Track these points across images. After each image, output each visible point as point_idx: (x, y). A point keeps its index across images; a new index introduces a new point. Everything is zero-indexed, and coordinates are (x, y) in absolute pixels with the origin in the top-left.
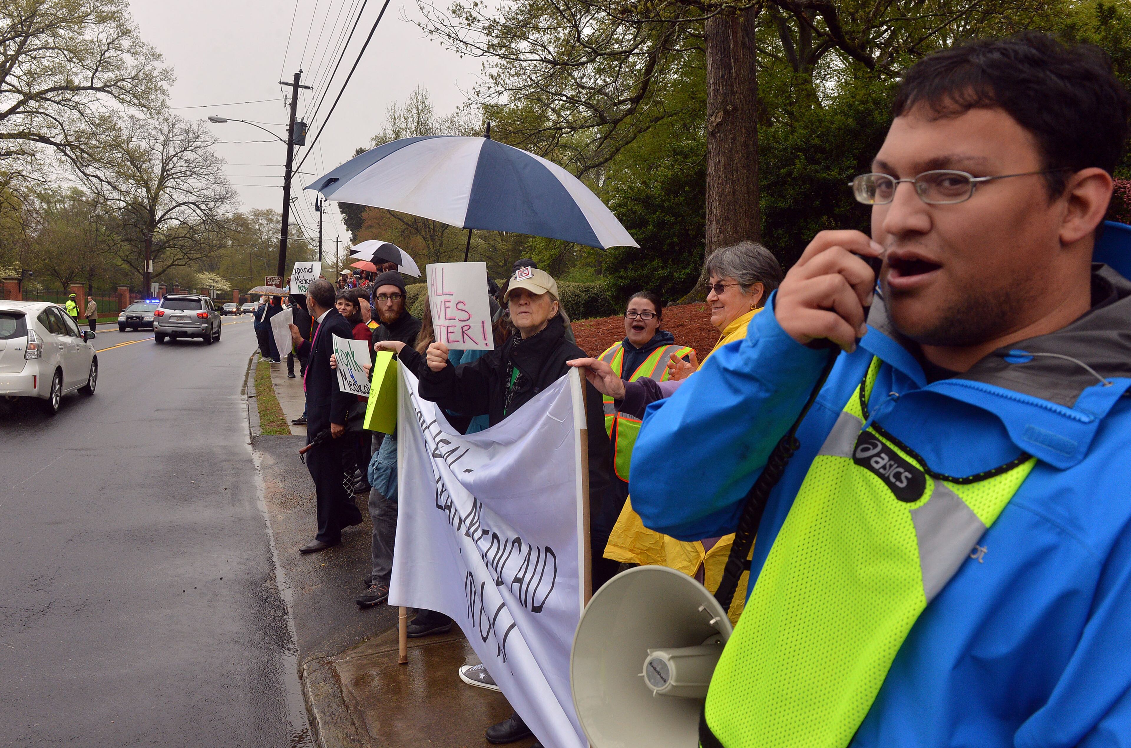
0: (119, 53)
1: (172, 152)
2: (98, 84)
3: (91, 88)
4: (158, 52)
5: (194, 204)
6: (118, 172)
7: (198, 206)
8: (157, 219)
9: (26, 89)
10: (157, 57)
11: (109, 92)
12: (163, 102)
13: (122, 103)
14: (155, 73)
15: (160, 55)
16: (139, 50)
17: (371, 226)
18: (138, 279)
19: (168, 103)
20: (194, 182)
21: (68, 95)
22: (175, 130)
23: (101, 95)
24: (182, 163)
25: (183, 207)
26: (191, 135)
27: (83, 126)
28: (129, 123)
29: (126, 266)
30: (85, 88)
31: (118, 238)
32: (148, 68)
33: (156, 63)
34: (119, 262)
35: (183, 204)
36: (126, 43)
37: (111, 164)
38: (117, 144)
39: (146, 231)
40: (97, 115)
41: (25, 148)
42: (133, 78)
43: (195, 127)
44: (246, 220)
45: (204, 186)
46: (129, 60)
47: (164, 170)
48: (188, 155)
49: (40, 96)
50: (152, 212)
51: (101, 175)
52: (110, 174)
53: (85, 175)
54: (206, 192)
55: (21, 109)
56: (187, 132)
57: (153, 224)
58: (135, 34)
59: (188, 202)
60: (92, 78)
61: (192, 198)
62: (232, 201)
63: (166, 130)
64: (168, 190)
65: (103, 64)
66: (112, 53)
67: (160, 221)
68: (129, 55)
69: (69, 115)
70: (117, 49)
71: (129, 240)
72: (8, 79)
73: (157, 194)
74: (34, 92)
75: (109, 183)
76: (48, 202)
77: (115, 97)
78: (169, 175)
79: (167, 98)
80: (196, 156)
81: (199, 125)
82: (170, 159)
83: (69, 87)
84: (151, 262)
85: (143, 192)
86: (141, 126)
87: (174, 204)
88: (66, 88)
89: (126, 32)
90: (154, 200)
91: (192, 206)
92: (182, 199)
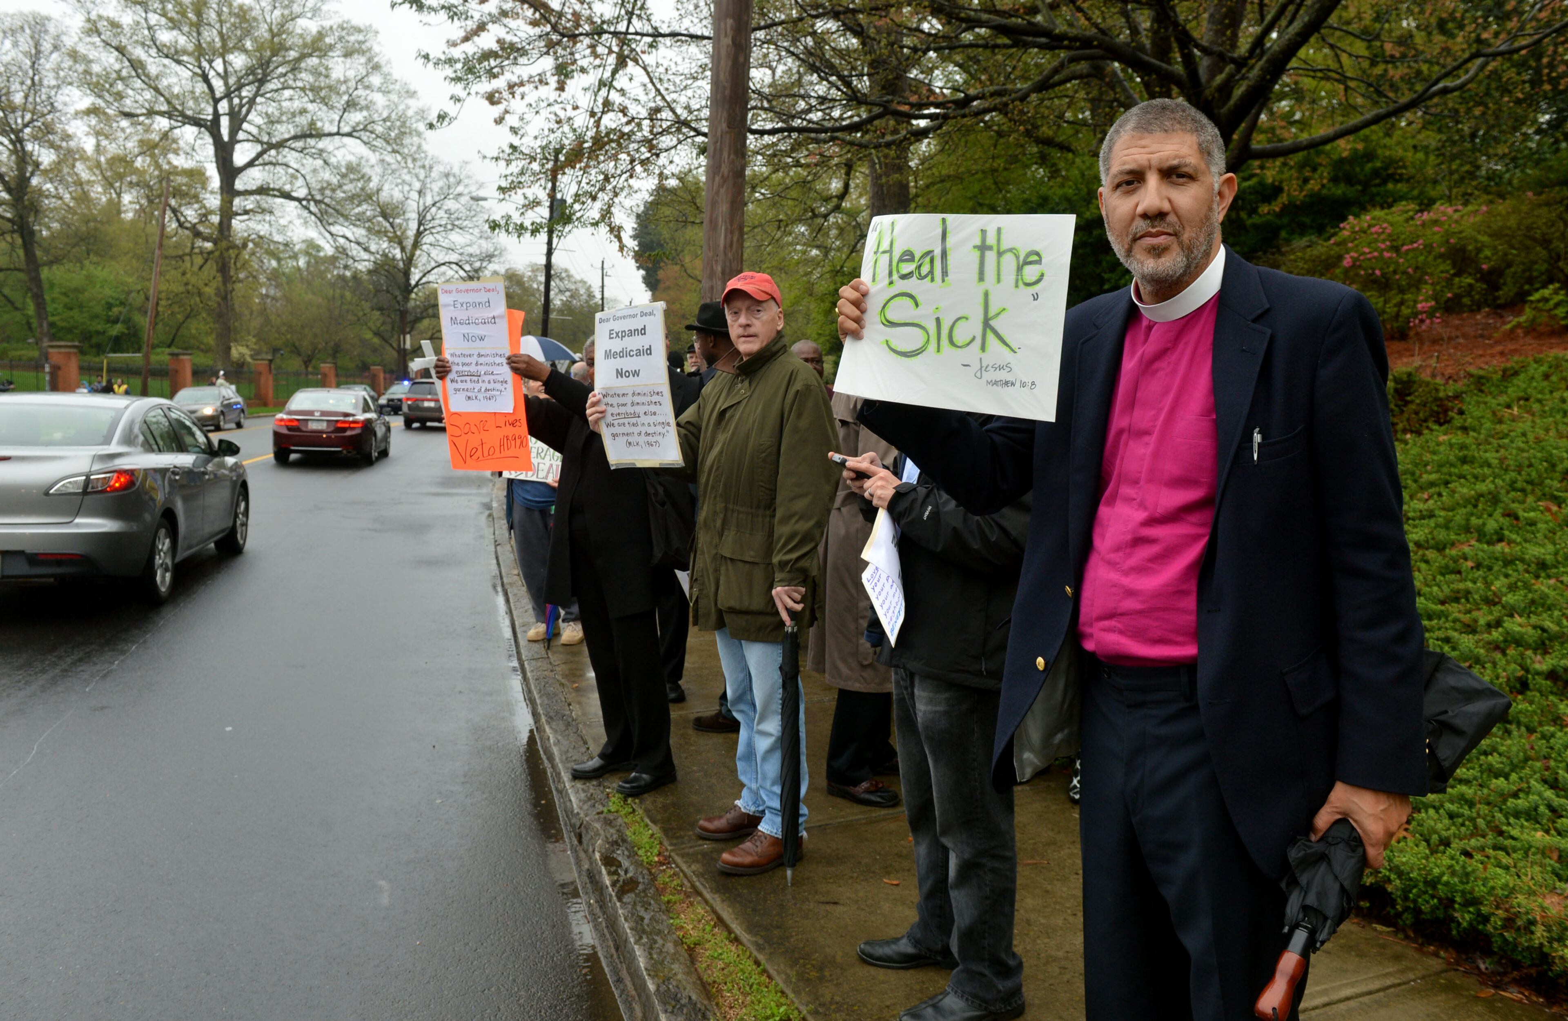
0: (368, 92)
1: (429, 201)
2: (346, 129)
3: (338, 134)
4: (412, 88)
5: (457, 264)
6: (369, 230)
7: (461, 267)
8: (413, 282)
9: (265, 139)
10: (412, 94)
11: (358, 138)
12: (419, 147)
13: (374, 151)
14: (410, 113)
15: (415, 92)
16: (391, 87)
17: (668, 288)
18: (391, 355)
19: (425, 147)
20: (456, 238)
21: (311, 142)
22: (433, 175)
23: (346, 140)
24: (441, 213)
25: (443, 268)
26: (452, 179)
27: (327, 175)
28: (379, 170)
29: (376, 340)
30: (330, 135)
31: (366, 305)
32: (401, 107)
33: (411, 102)
34: (369, 335)
35: (444, 264)
36: (376, 80)
37: (360, 220)
38: (367, 197)
39: (400, 298)
40: (343, 163)
41: (265, 205)
42: (384, 120)
43: (456, 170)
44: (522, 276)
45: (468, 242)
46: (379, 99)
47: (420, 224)
48: (450, 204)
49: (280, 145)
50: (407, 274)
51: (349, 235)
52: (359, 233)
53: (332, 234)
54: (470, 250)
55: (260, 161)
56: (447, 175)
57: (407, 289)
58: (385, 69)
59: (450, 263)
60: (339, 122)
61: (454, 257)
62: (502, 260)
63: (422, 176)
64: (425, 247)
65: (351, 105)
66: (360, 92)
67: (417, 285)
68: (380, 94)
69: (311, 163)
70: (367, 87)
71: (381, 309)
72: (245, 126)
73: (413, 255)
74: (274, 141)
75: (358, 243)
76: (279, 260)
77: (365, 143)
78: (425, 230)
79: (423, 143)
80: (458, 206)
81: (461, 167)
82: (427, 209)
83: (312, 133)
84: (408, 337)
85: (397, 253)
86: (393, 172)
87: (433, 264)
88: (311, 136)
89: (377, 67)
90: (409, 261)
91: (454, 266)
92: (442, 258)
